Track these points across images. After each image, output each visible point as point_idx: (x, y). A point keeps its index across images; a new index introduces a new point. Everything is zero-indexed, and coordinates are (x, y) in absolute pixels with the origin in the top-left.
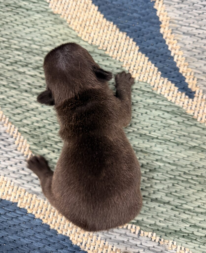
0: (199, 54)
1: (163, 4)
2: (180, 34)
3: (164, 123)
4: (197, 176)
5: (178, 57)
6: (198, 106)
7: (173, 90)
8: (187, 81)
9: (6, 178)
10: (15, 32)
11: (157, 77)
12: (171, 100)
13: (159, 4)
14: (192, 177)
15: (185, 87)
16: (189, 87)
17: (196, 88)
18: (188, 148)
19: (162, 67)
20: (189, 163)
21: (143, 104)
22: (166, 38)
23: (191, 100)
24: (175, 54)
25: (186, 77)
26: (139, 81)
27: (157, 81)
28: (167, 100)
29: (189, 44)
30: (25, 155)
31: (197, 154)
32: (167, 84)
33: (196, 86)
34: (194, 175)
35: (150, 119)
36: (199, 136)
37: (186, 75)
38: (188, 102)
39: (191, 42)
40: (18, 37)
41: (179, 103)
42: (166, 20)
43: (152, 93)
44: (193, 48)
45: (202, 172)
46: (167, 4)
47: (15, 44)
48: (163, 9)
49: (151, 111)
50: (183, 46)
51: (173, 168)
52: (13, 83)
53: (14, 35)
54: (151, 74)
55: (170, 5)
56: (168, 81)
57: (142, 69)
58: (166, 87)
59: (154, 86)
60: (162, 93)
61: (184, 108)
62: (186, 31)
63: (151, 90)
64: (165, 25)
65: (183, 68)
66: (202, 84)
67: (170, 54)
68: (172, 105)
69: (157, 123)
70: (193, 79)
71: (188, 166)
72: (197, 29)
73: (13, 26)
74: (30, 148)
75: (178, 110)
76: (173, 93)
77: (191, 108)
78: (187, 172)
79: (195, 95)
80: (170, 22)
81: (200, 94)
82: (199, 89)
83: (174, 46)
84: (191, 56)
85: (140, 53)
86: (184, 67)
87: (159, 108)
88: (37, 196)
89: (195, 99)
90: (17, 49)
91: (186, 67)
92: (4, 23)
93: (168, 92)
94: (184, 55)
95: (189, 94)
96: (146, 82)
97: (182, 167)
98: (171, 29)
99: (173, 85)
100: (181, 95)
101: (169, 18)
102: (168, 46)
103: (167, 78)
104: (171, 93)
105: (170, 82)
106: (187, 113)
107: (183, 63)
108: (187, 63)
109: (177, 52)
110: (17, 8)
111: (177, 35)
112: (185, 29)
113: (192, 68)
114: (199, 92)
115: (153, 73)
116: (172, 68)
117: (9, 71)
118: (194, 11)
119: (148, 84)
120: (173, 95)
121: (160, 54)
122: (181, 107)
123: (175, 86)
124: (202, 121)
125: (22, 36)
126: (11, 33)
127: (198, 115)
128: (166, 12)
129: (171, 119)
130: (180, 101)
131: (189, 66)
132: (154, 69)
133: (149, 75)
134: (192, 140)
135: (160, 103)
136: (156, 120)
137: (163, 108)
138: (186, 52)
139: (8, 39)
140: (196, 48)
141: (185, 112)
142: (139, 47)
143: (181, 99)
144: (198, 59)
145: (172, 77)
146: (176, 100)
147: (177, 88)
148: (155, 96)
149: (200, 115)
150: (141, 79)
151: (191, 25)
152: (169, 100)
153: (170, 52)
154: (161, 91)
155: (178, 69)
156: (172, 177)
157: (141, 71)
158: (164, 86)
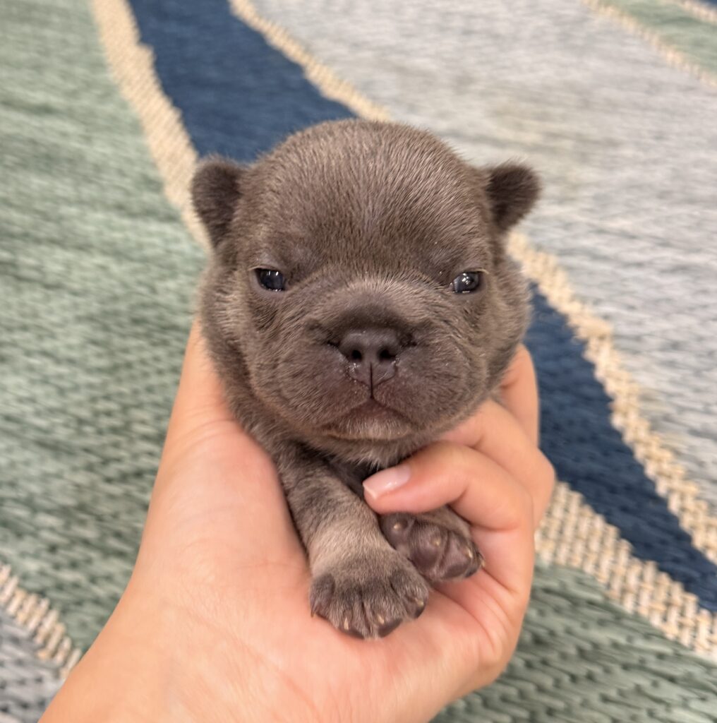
1: (615, 348)
2: (677, 432)
5: (683, 499)
7: (680, 602)
10: (150, 390)
11: (616, 555)
12: (677, 638)
13: (598, 348)
19: (631, 525)
21: (574, 642)
22: (634, 442)
24: (670, 491)
26: (554, 565)
27: (621, 569)
28: (661, 637)
32: (655, 583)
35: (606, 699)
41: (710, 650)
42: (626, 394)
43: (606, 606)
47: (143, 422)
48: (614, 363)
49: (607, 671)
50: (694, 467)
52: (118, 535)
53: (144, 398)
54: (595, 546)
56: (656, 571)
57: (562, 527)
58: (654, 592)
59: (609, 586)
60: (644, 612)
62: (696, 426)
63: (597, 598)
64: (628, 406)
65: (706, 535)
67: (654, 489)
68: (684, 652)
75: (708, 673)
76: (682, 615)
80: (642, 399)
83: (665, 466)
86: (708, 531)
87: (636, 663)
90: (146, 438)
91: (713, 531)
93: (663, 608)
94: (702, 493)
96: (581, 570)
98: (646, 418)
99: (678, 586)
100: (713, 624)
101: (636, 387)
102: (642, 466)
103: (652, 560)
104: (674, 612)
105: (665, 577)
107: (702, 518)
108: (714, 520)
109: (677, 484)
112: (695, 420)
115: (602, 542)
116: (665, 531)
117: (112, 497)
119: (587, 574)
120: (683, 621)
123: (686, 589)
128: (625, 371)
129: (684, 705)
130: (711, 642)
132: (605, 534)
133: (587, 547)
135: (640, 643)
136: (629, 706)
137: (653, 664)
138: (705, 485)
143: (712, 637)
145: (670, 558)
146: (695, 637)
147: (692, 599)
148: (617, 620)
150: (562, 559)
151: (714, 409)
152: (670, 636)
153: (653, 483)
155: (688, 538)
157: (561, 532)
158: (649, 587)
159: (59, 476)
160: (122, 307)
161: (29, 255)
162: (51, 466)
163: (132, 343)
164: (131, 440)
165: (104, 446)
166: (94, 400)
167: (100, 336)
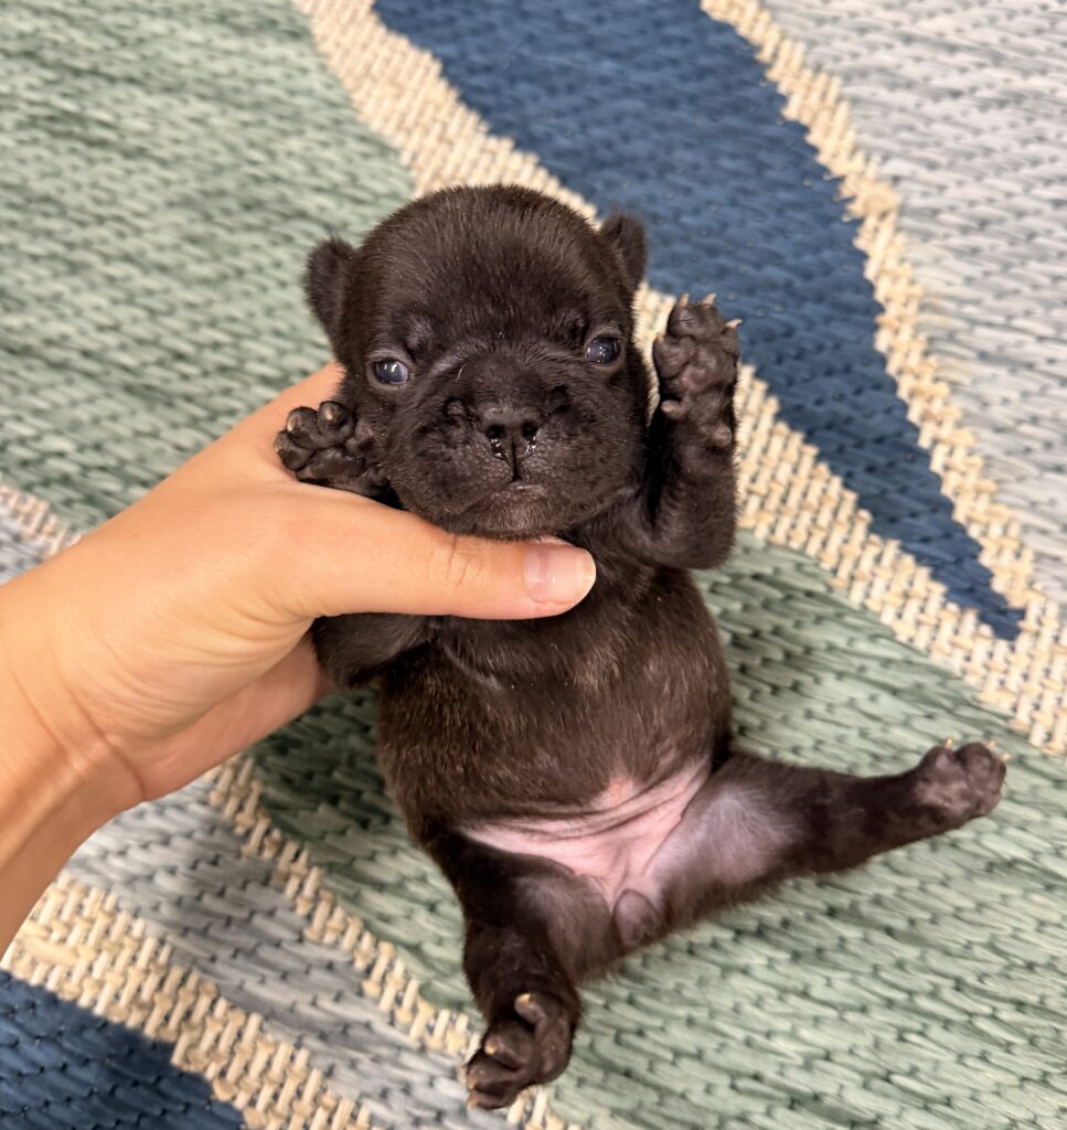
0: (1048, 445)
1: (898, 229)
2: (963, 358)
3: (875, 741)
4: (1020, 1005)
5: (951, 453)
6: (1037, 673)
7: (923, 593)
8: (986, 559)
9: (138, 926)
10: (269, 312)
11: (850, 532)
12: (911, 640)
13: (876, 230)
14: (995, 1009)
15: (981, 589)
16: (998, 585)
17: (1031, 595)
18: (981, 865)
19: (875, 491)
20: (980, 936)
21: (781, 646)
22: (900, 372)
23: (1003, 645)
24: (935, 442)
25: (983, 542)
26: (769, 544)
27: (854, 548)
28: (891, 636)
29: (1006, 401)
30: (240, 830)
31: (1024, 897)
32: (894, 568)
33: (1031, 584)
34: (1003, 1000)
35: (809, 715)
36: (1035, 816)
37: (985, 534)
38: (991, 655)
39: (1014, 396)
40: (278, 333)
41: (949, 655)
42: (903, 299)
43: (825, 600)
44: (1020, 422)
45: (1044, 986)
46: (912, 231)
47: (262, 360)
48: (894, 253)
49: (817, 680)
50: (974, 408)
51: (903, 955)
53: (262, 322)
54: (824, 518)
55: (926, 237)
56: (898, 552)
57: (787, 493)
58: (891, 580)
59: (835, 571)
60: (873, 605)
61: (971, 680)
62: (990, 347)
63: (819, 588)
64: (900, 319)
65: (972, 504)
66: (1058, 579)
67: (916, 440)
68: (916, 659)
69: (841, 739)
70: (1018, 555)
71: (978, 951)
72: (1041, 339)
73: (264, 289)
74: (262, 798)
75: (941, 685)
76: (922, 610)
77: (1002, 683)
78: (971, 980)
79: (1022, 624)
80: (923, 308)
81: (1044, 620)
82: (1042, 599)
83: (937, 407)
84: (1009, 453)
85: (782, 427)
86: (976, 499)
87: (852, 670)
88: (266, 1026)
89: (1023, 642)
90: (266, 381)
91: (984, 499)
92: (230, 272)
93: (899, 602)
94: (978, 445)
95: (993, 616)
96: (802, 552)
97: (947, 953)
98: (922, 337)
99: (924, 572)
100: (960, 621)
101: (917, 290)
102: (905, 407)
103: (896, 538)
104: (913, 607)
105: (909, 560)
106: (980, 702)
107: (972, 479)
108: (989, 484)
109: (946, 431)
110: (286, 217)
111: (951, 361)
112: (986, 338)
113: (1011, 506)
114: (1044, 611)
115: (835, 513)
116: (919, 499)
118: (1034, 265)
119: (808, 557)
120: (922, 617)
121: (870, 436)
122: (957, 672)
123: (934, 576)
124: (1052, 744)
125: (294, 328)
126: (251, 315)
127: (1037, 715)
128: (907, 266)
129: (906, 724)
130: (954, 645)
131: (1002, 497)
132: (842, 499)
133: (814, 520)
134: (1001, 827)
135: (862, 646)
136: (839, 724)
137: (874, 672)
138: (987, 434)
139: (237, 336)
140: (1034, 420)
141: (975, 700)
142: (781, 403)
143: (958, 639)
144: (1044, 468)
145: (917, 537)
146: (934, 639)
147: (939, 589)
148: (839, 616)
149: (1045, 718)
150: (780, 537)
151: (1019, 322)
152: (903, 638)
153: (916, 430)
154: (867, 595)
155: (949, 507)
156: (900, 996)
157: (784, 501)
158: (884, 574)
159: (154, 435)
160: (228, 183)
161: (99, 105)
162: (145, 421)
163: (244, 239)
164: (247, 386)
165: (210, 394)
166: (195, 326)
167: (200, 229)
